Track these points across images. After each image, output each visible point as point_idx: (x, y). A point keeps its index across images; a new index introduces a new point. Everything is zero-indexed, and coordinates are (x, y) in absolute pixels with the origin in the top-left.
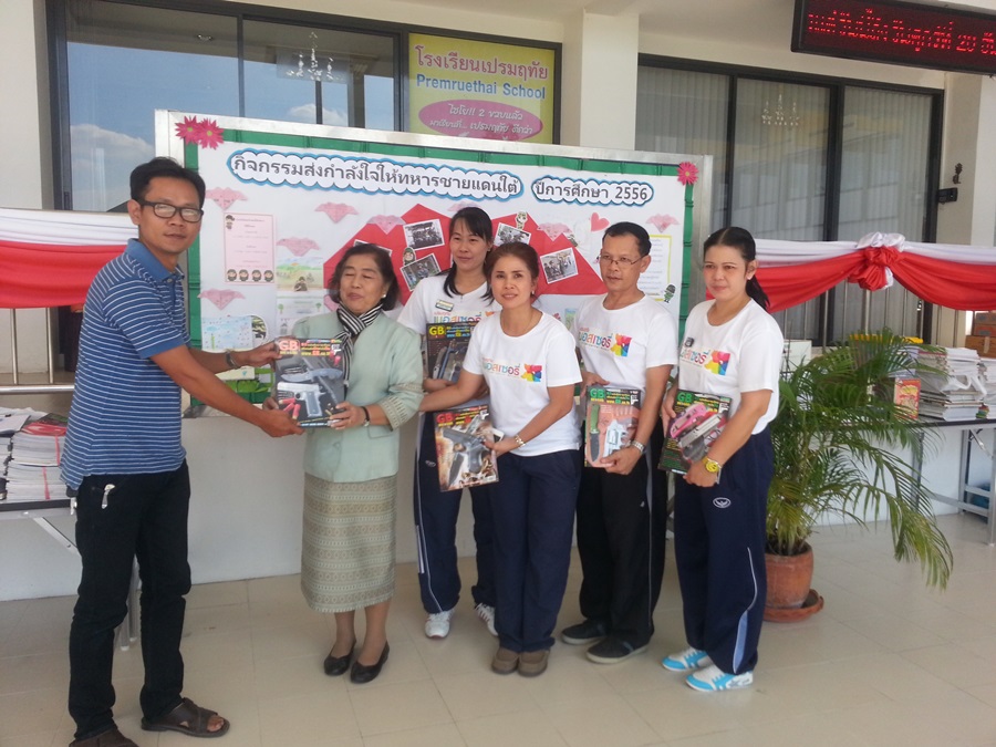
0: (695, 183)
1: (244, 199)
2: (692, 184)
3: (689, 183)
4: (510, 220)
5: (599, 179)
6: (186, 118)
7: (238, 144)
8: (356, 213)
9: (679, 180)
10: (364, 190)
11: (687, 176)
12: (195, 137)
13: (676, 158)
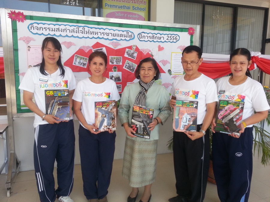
0: (194, 35)
1: (34, 40)
2: (193, 35)
3: (192, 34)
4: (130, 48)
5: (161, 33)
6: (11, 11)
7: (31, 20)
8: (75, 45)
9: (188, 33)
10: (78, 37)
11: (191, 32)
12: (16, 18)
13: (187, 26)
